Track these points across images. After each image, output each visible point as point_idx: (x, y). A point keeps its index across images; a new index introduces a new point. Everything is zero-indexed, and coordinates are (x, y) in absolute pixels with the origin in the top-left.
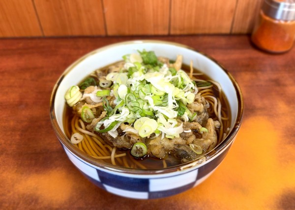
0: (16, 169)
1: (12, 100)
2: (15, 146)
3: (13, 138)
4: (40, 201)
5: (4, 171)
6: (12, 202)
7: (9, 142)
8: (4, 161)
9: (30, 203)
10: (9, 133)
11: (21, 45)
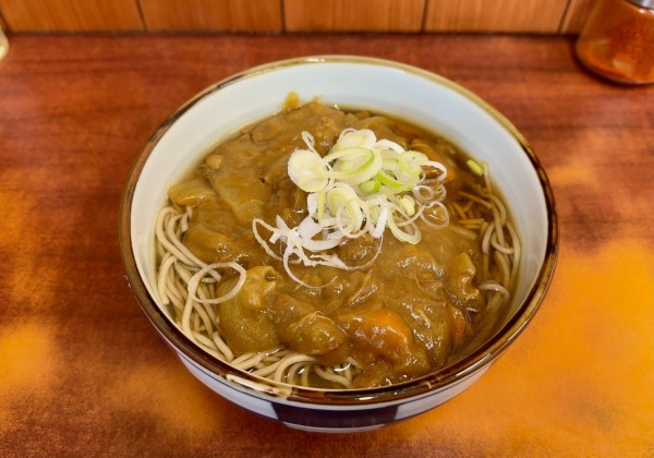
0: (102, 353)
1: (84, 185)
2: (96, 297)
3: (92, 277)
4: (159, 430)
5: (77, 355)
6: (100, 430)
7: (83, 286)
8: (75, 332)
9: (139, 434)
10: (82, 265)
11: (97, 50)
